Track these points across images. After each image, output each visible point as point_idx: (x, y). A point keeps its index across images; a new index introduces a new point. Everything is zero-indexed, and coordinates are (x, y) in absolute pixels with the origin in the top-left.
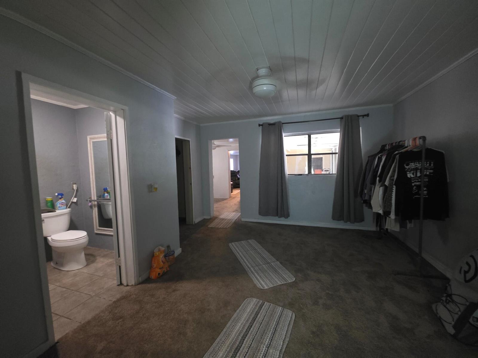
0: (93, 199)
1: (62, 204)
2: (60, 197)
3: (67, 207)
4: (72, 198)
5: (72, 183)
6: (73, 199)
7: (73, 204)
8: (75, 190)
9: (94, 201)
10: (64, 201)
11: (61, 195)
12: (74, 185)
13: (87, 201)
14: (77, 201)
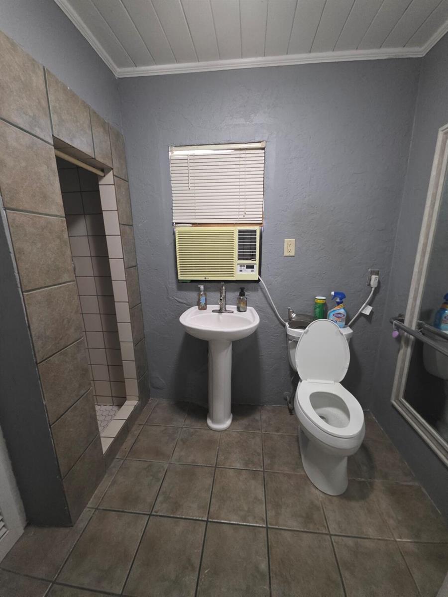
0: (406, 324)
1: (338, 316)
2: (338, 300)
3: (346, 324)
4: (363, 304)
5: (369, 270)
6: (363, 309)
7: (362, 318)
8: (373, 289)
9: (409, 332)
10: (342, 311)
11: (341, 297)
12: (373, 277)
13: (392, 323)
14: (372, 312)
